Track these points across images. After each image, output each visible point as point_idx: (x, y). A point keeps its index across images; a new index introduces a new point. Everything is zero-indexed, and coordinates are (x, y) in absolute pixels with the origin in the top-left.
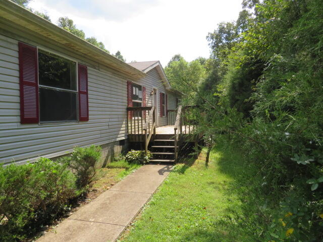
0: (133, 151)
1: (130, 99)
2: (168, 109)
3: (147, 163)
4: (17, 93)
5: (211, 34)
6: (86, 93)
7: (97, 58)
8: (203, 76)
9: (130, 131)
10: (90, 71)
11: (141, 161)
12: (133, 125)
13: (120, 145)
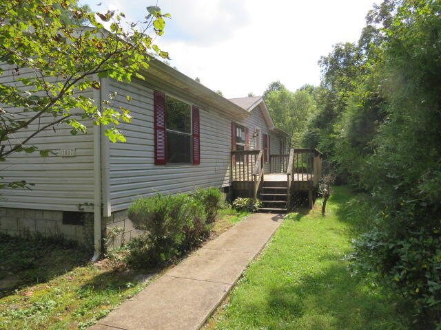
0: (241, 199)
1: (234, 141)
2: (271, 153)
3: (257, 212)
4: (152, 137)
5: (325, 58)
6: (198, 136)
7: (207, 99)
8: (313, 111)
9: (234, 177)
10: (202, 113)
11: (250, 209)
12: (238, 170)
13: (225, 192)
